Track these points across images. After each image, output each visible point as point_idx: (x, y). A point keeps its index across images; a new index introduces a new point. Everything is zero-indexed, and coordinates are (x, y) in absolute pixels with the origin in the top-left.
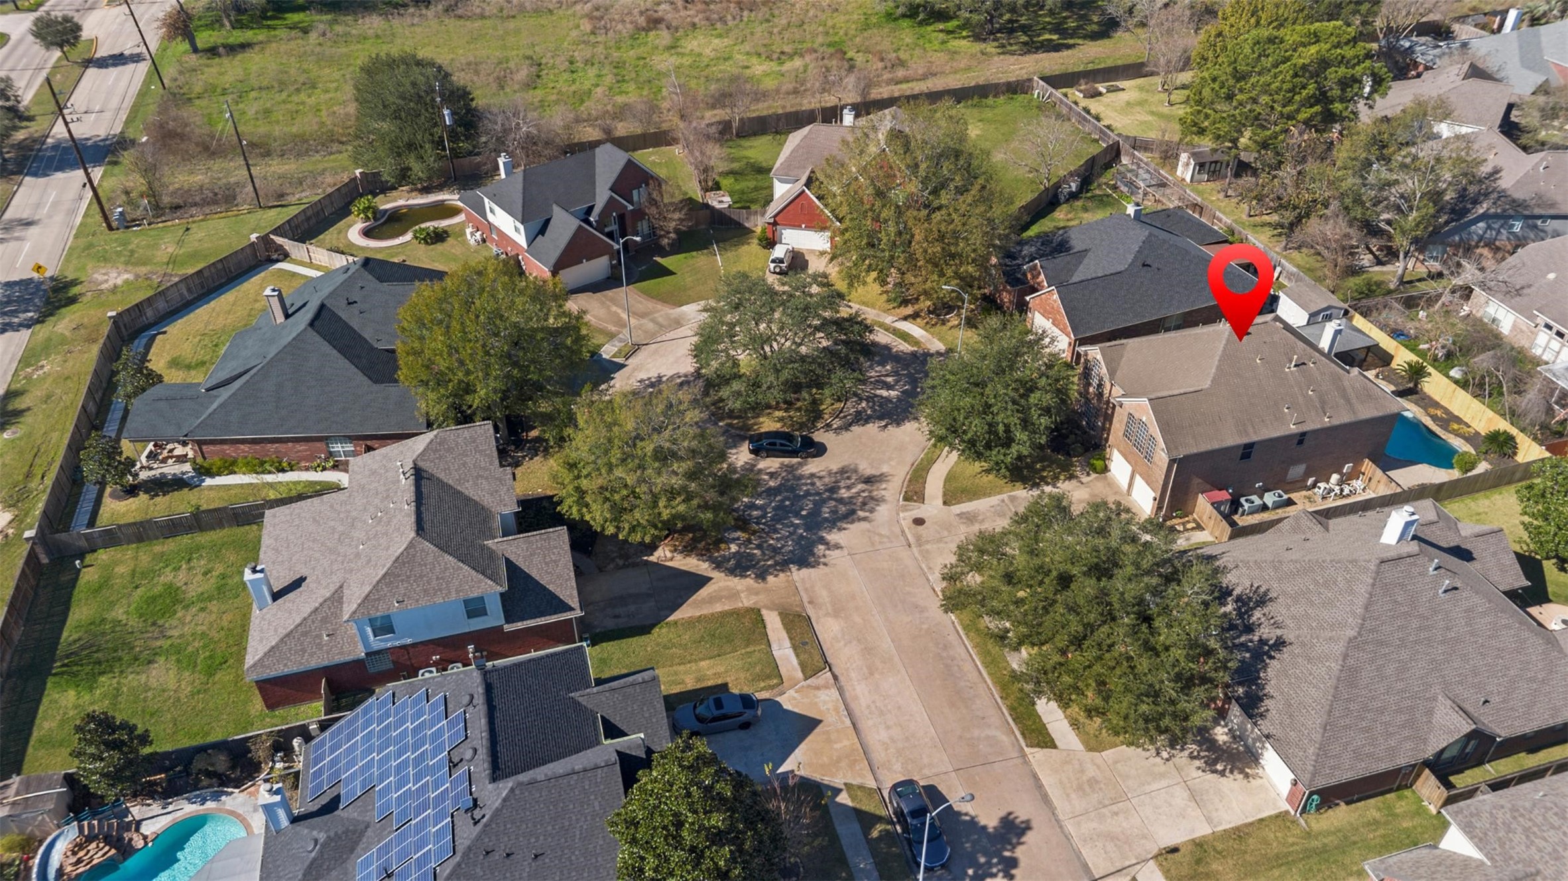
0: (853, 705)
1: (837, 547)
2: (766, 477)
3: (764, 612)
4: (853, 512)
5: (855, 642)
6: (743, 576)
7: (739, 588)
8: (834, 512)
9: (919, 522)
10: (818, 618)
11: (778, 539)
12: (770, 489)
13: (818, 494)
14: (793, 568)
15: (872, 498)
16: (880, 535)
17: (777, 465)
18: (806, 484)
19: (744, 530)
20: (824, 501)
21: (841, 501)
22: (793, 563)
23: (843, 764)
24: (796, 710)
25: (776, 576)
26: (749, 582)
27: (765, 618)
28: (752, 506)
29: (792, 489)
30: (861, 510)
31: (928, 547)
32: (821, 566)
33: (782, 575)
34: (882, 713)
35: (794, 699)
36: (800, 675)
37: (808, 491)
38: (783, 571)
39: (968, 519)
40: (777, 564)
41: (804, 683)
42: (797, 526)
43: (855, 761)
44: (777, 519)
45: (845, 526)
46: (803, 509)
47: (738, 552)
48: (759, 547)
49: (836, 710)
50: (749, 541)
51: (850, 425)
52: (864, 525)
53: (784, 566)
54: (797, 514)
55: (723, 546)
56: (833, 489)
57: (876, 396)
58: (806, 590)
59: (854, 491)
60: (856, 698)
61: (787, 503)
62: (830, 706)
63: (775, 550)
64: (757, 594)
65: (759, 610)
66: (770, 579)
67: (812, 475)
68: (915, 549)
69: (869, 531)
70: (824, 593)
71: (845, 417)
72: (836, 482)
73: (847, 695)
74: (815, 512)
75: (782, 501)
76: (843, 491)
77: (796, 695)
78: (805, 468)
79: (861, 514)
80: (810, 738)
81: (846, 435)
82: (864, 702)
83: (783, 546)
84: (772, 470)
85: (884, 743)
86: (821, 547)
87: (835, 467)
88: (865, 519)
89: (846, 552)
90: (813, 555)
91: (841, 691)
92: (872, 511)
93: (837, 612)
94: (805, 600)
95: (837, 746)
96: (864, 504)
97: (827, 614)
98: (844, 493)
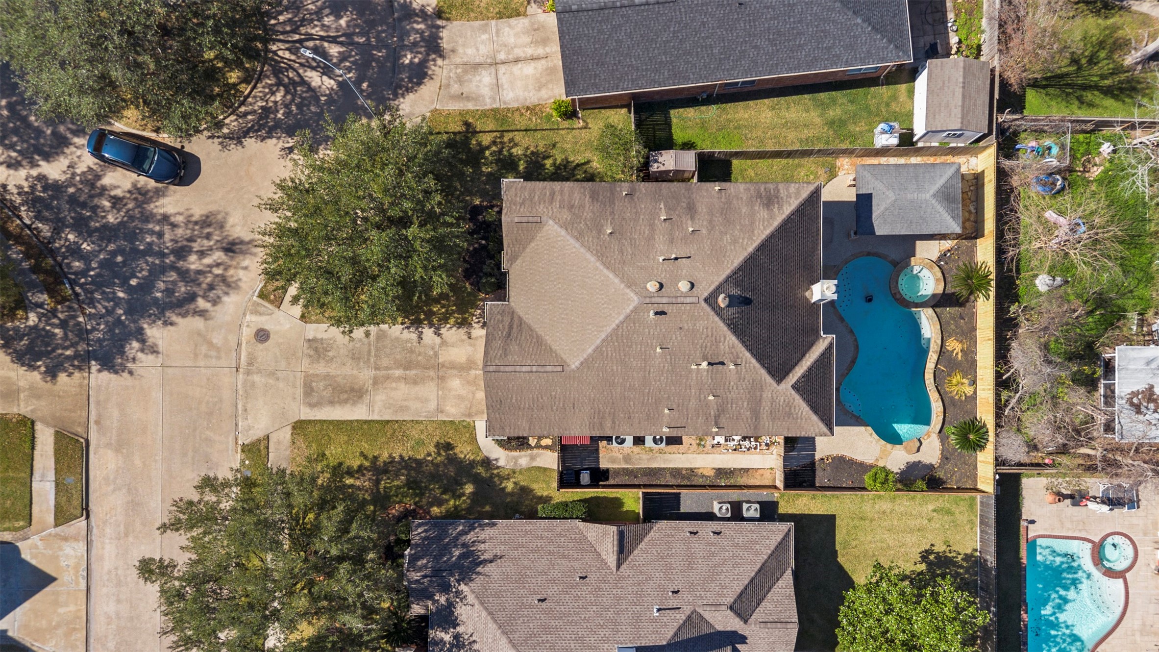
0: (94, 566)
1: (154, 350)
2: (107, 204)
3: (39, 426)
4: (192, 298)
5: (124, 491)
6: (32, 367)
7: (22, 383)
8: (169, 292)
9: (262, 336)
10: (98, 446)
11: (91, 316)
12: (106, 227)
13: (162, 255)
14: (94, 366)
15: (224, 279)
16: (210, 344)
17: (128, 186)
18: (152, 232)
19: (52, 293)
20: (163, 269)
21: (184, 274)
22: (96, 360)
23: (60, 632)
24: (34, 562)
25: (70, 375)
26: (36, 377)
27: (38, 435)
28: (75, 251)
29: (133, 236)
30: (204, 297)
31: (256, 378)
32: (125, 374)
33: (77, 374)
34: (119, 584)
35: (36, 547)
36: (51, 519)
37: (150, 244)
38: (80, 368)
39: (316, 350)
40: (76, 356)
41: (53, 531)
42: (117, 302)
43: (74, 629)
44: (99, 283)
45: (174, 318)
46: (134, 276)
47: (35, 327)
48: (63, 324)
49: (76, 568)
50: (54, 313)
51: (246, 133)
52: (197, 323)
53: (82, 361)
54: (124, 283)
55: (20, 313)
56: (182, 252)
57: (303, 82)
58: (98, 403)
59: (207, 261)
60: (101, 558)
61: (119, 259)
62: (72, 562)
63: (82, 334)
64: (38, 397)
65: (33, 423)
66: (62, 377)
67: (165, 218)
68: (241, 376)
69: (199, 334)
70: (116, 413)
71: (245, 114)
72: (191, 239)
73: (94, 552)
74: (147, 286)
75: (114, 254)
76: (193, 258)
77: (39, 543)
78: (162, 201)
79: (201, 303)
80: (37, 597)
81: (235, 153)
82: (107, 565)
83: (94, 329)
84: (118, 192)
85: (109, 617)
86: (135, 345)
87: (198, 212)
88: (202, 313)
89: (160, 360)
90: (122, 353)
91: (88, 544)
92: (215, 302)
93: (120, 446)
94: (93, 418)
95: (61, 610)
96: (211, 287)
97: (108, 445)
98: (193, 263)
